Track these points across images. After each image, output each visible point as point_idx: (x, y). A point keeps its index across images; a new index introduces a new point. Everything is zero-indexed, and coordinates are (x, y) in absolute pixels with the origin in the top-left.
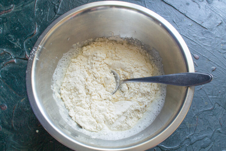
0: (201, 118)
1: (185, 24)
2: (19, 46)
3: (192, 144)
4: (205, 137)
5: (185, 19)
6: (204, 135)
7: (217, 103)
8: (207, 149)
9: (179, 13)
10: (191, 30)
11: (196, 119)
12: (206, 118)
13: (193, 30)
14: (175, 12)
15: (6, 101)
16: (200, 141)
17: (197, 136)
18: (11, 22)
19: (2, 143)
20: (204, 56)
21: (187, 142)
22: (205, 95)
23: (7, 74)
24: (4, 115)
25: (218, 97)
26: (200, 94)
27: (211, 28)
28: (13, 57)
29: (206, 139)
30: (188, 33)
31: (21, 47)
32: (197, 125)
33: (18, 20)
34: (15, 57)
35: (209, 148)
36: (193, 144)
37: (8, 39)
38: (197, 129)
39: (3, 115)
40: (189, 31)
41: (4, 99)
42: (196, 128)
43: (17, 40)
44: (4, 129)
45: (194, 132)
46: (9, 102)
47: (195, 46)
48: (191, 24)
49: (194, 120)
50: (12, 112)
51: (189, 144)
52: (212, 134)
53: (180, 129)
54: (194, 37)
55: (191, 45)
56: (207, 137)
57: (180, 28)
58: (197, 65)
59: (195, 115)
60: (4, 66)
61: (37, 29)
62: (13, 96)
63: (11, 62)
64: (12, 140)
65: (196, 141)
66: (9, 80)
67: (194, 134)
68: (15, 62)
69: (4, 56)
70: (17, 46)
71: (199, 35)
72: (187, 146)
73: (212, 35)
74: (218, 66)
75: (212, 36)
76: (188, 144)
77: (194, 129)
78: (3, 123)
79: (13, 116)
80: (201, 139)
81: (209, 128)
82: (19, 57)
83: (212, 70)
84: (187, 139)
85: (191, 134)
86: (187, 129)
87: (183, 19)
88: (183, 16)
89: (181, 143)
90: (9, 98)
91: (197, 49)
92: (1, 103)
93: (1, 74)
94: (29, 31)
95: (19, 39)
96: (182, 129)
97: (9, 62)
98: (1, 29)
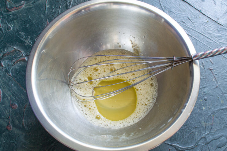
0: (216, 117)
1: (200, 21)
2: (30, 43)
3: (207, 144)
4: (221, 136)
6: (220, 134)
8: (223, 148)
9: (195, 10)
10: (206, 26)
11: (212, 118)
12: (222, 117)
13: (209, 27)
14: (190, 9)
15: (17, 100)
16: (216, 140)
17: (213, 135)
18: (22, 19)
19: (12, 143)
21: (202, 141)
22: (221, 93)
27: (226, 25)
28: (23, 55)
29: (222, 138)
30: (203, 29)
31: (32, 44)
32: (213, 124)
33: (28, 17)
34: (26, 55)
35: (225, 148)
36: (209, 143)
37: (18, 37)
38: (213, 129)
39: (14, 114)
40: (204, 28)
41: (15, 98)
42: (212, 127)
43: (28, 37)
44: (14, 129)
45: (210, 131)
46: (19, 101)
47: (211, 43)
48: (206, 21)
49: (209, 119)
50: (23, 111)
51: (205, 143)
53: (196, 128)
54: (210, 34)
55: (207, 42)
56: (223, 136)
57: (196, 24)
58: (213, 63)
59: (211, 114)
60: (15, 64)
62: (24, 95)
63: (22, 60)
64: (23, 140)
65: (213, 140)
66: (20, 78)
67: (209, 133)
68: (26, 60)
69: (15, 54)
70: (28, 43)
71: (214, 32)
72: (203, 146)
76: (203, 144)
77: (210, 128)
78: (13, 122)
79: (24, 115)
80: (217, 138)
81: (225, 127)
84: (202, 138)
85: (206, 134)
86: (202, 129)
87: (199, 15)
88: (198, 12)
89: (197, 143)
90: (19, 97)
91: (212, 46)
92: (12, 102)
93: (12, 72)
94: (40, 28)
95: (30, 37)
96: (197, 128)
97: (20, 60)
98: (11, 26)
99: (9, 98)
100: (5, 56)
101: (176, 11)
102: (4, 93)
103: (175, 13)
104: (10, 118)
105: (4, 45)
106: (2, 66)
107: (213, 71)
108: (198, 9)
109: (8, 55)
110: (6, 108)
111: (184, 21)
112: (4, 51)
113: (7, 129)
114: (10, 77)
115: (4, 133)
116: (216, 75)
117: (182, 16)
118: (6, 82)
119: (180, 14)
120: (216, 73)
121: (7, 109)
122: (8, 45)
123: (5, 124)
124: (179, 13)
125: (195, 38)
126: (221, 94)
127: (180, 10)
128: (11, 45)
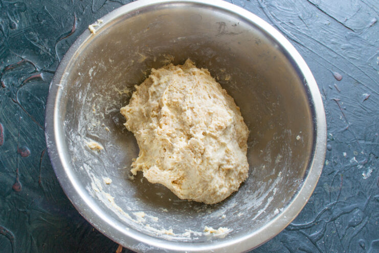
0: (347, 178)
1: (318, 22)
2: (48, 51)
3: (333, 220)
4: (355, 208)
5: (317, 13)
6: (354, 205)
7: (372, 153)
8: (359, 228)
9: (309, 4)
10: (328, 31)
11: (340, 179)
12: (356, 178)
13: (332, 33)
14: (301, 2)
15: (29, 143)
16: (347, 215)
17: (342, 206)
18: (33, 12)
19: (22, 212)
20: (350, 75)
21: (326, 216)
22: (354, 139)
23: (29, 98)
24: (26, 165)
25: (374, 143)
26: (344, 137)
27: (359, 30)
28: (38, 70)
29: (357, 211)
30: (323, 36)
31: (51, 53)
32: (341, 188)
33: (44, 8)
34: (42, 70)
35: (362, 227)
36: (336, 219)
37: (28, 39)
38: (342, 196)
39: (24, 165)
40: (325, 34)
41: (26, 139)
42: (340, 194)
43: (44, 41)
44: (26, 189)
45: (338, 200)
46: (33, 144)
47: (336, 58)
48: (327, 23)
49: (336, 180)
50: (39, 160)
51: (330, 219)
52: (365, 204)
53: (315, 194)
54: (333, 43)
55: (329, 57)
56: (358, 208)
57: (311, 28)
58: (340, 90)
59: (338, 173)
60: (24, 84)
61: (76, 23)
62: (40, 135)
63: (35, 78)
64: (40, 208)
65: (342, 214)
66: (33, 107)
67: (336, 203)
68: (42, 77)
69: (23, 67)
70: (45, 51)
71: (341, 41)
72: (327, 223)
73: (362, 41)
74: (373, 92)
75: (363, 44)
76: (327, 220)
77: (338, 195)
78: (23, 179)
79: (41, 167)
80: (349, 211)
81: (361, 194)
82: (49, 70)
83: (364, 99)
84: (325, 210)
85: (332, 203)
86: (325, 195)
87: (315, 13)
88: (314, 8)
89: (317, 218)
90: (33, 137)
91: (338, 63)
92: (20, 146)
93: (19, 98)
94: (63, 27)
95: (47, 40)
96: (317, 195)
97: (32, 77)
98: (16, 22)
99: (16, 138)
100: (8, 70)
101: (279, 5)
102: (8, 131)
103: (278, 8)
104: (18, 171)
105: (5, 52)
106: (4, 87)
107: (339, 103)
108: (315, 4)
109: (12, 69)
110: (11, 155)
111: (291, 21)
112: (6, 62)
113: (13, 189)
114: (16, 104)
115: (9, 197)
116: (345, 109)
117: (289, 14)
118: (10, 113)
119: (287, 10)
120: (345, 107)
121: (12, 157)
122: (12, 52)
123: (10, 181)
124: (285, 8)
125: (310, 50)
126: (354, 141)
127: (286, 5)
128: (16, 52)
